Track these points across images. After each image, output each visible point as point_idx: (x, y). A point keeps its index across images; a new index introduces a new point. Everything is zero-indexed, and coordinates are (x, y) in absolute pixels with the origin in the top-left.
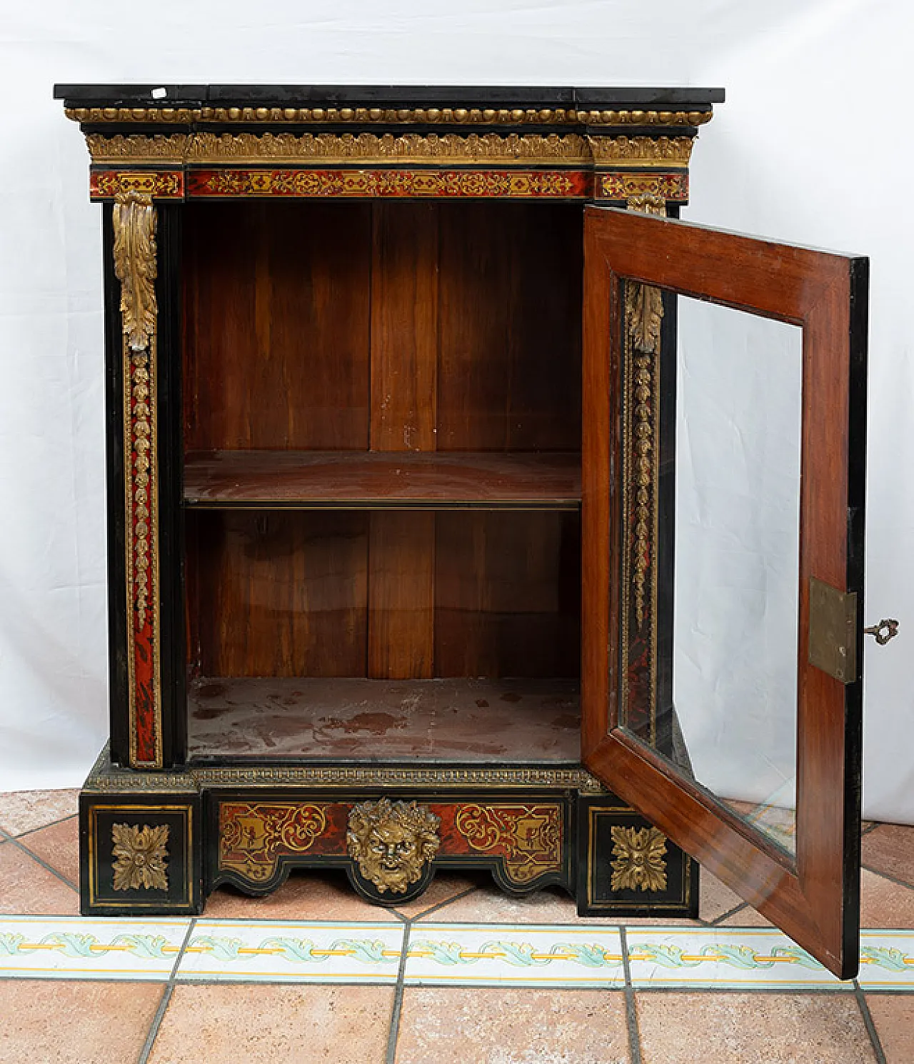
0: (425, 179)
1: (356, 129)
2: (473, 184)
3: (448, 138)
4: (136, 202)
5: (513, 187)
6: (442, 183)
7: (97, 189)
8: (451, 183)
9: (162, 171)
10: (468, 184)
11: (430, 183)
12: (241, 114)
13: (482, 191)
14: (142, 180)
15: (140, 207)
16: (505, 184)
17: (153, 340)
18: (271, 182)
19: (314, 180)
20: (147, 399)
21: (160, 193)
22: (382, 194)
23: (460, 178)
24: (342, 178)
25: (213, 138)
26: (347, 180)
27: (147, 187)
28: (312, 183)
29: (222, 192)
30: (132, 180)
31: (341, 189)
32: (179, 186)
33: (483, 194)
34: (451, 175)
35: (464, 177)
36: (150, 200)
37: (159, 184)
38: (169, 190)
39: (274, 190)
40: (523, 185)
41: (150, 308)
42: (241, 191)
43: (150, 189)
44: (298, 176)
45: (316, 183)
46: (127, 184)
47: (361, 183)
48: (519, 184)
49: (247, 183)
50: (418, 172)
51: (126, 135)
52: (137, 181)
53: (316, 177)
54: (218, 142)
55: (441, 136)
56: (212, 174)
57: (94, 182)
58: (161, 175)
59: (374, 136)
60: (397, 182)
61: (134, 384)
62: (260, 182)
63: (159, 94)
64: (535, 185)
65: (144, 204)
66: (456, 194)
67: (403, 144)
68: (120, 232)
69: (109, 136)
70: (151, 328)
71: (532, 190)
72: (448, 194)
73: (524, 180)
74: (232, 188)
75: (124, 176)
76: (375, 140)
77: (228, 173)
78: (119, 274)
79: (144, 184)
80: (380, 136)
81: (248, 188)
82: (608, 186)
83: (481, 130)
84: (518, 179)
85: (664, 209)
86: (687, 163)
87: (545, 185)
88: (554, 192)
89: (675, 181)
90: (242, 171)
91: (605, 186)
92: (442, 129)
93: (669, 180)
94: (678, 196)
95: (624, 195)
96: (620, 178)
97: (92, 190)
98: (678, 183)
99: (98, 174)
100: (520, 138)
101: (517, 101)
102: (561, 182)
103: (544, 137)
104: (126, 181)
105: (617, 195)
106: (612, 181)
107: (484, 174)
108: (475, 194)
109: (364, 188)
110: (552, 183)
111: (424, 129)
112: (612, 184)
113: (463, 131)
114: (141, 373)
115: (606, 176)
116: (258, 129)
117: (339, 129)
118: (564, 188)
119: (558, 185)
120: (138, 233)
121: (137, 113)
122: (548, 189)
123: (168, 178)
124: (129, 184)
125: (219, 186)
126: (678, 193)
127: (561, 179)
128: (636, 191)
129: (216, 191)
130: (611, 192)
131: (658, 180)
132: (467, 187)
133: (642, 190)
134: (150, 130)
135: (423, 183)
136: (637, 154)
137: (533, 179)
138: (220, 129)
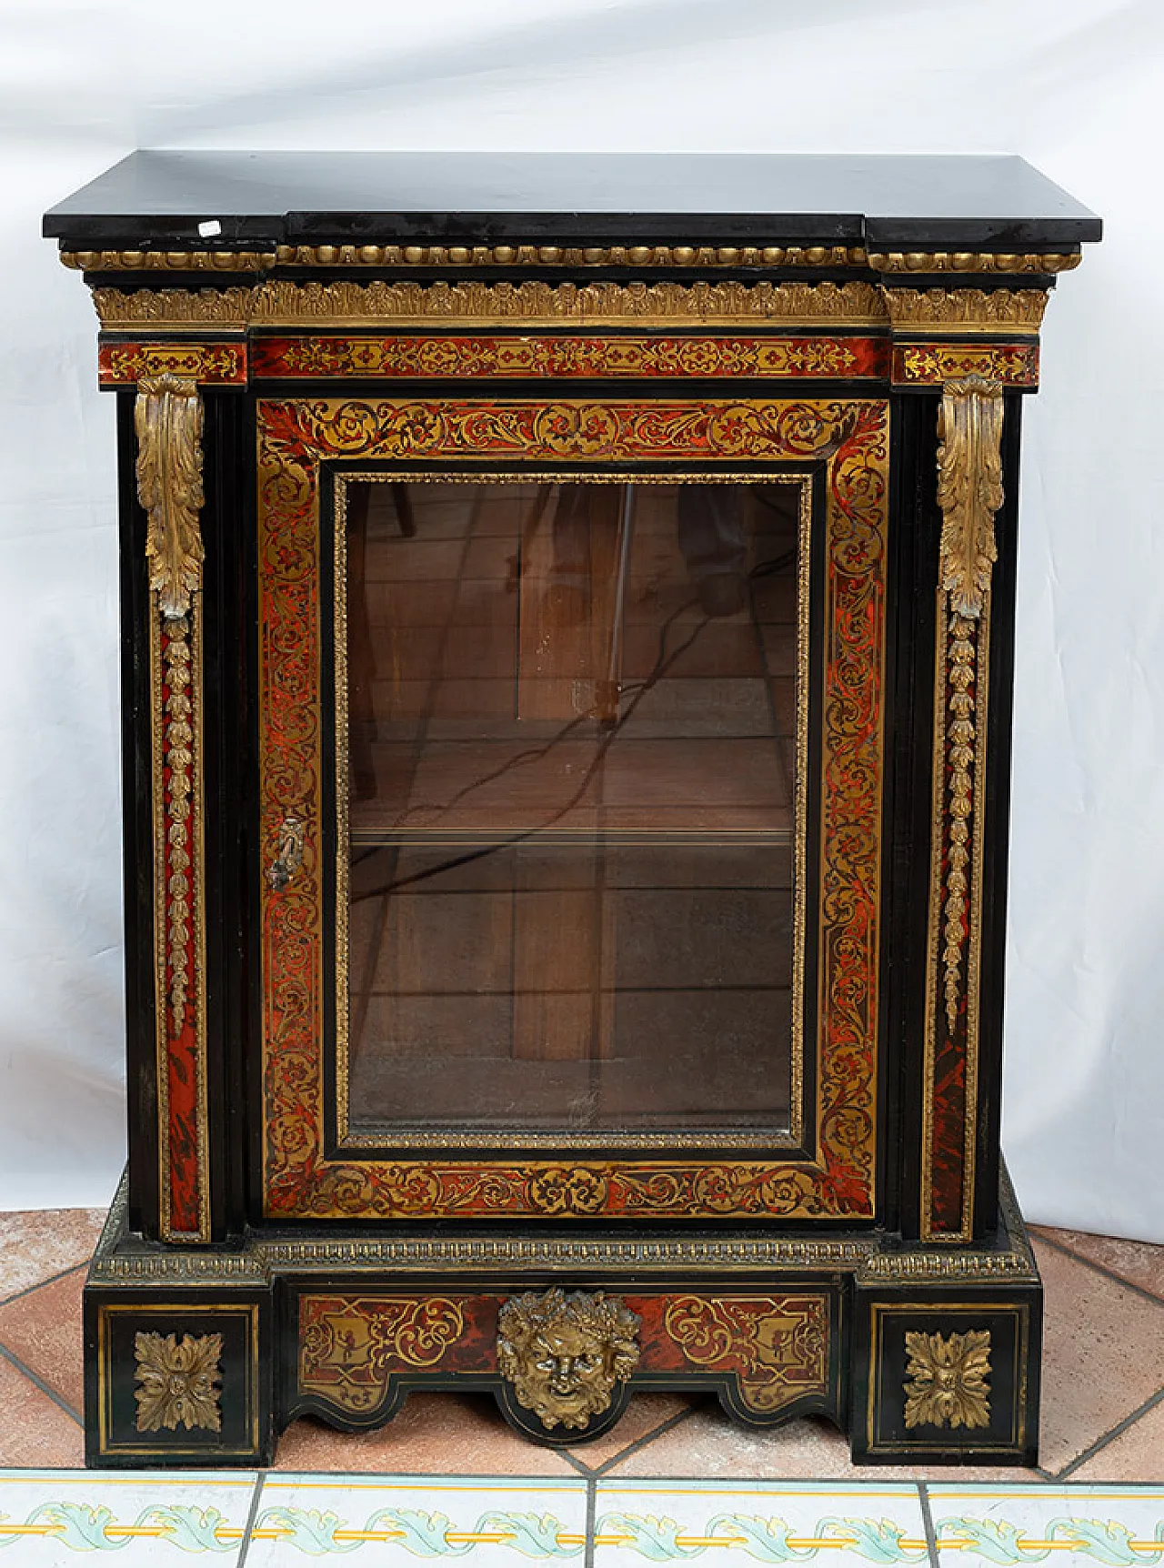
0: (624, 351)
1: (517, 275)
2: (700, 357)
3: (661, 287)
4: (172, 392)
5: (763, 363)
6: (651, 356)
7: (110, 371)
8: (665, 356)
9: (213, 343)
10: (693, 357)
11: (632, 357)
12: (336, 256)
13: (713, 368)
14: (181, 357)
15: (178, 400)
16: (750, 358)
17: (198, 601)
18: (382, 356)
19: (450, 352)
20: (188, 690)
21: (210, 377)
22: (557, 373)
23: (679, 349)
24: (494, 349)
25: (292, 288)
26: (501, 352)
27: (190, 367)
28: (447, 357)
29: (305, 371)
30: (164, 357)
31: (492, 365)
32: (239, 366)
33: (714, 373)
34: (665, 344)
35: (686, 347)
36: (193, 388)
37: (207, 363)
38: (223, 371)
39: (387, 367)
40: (779, 358)
41: (193, 550)
42: (334, 370)
43: (193, 370)
44: (426, 347)
45: (453, 357)
46: (156, 363)
47: (523, 357)
48: (772, 358)
49: (344, 357)
50: (614, 339)
51: (156, 289)
52: (172, 359)
53: (453, 347)
54: (300, 297)
55: (650, 285)
56: (288, 344)
57: (105, 360)
58: (210, 349)
59: (545, 285)
60: (581, 356)
61: (166, 665)
62: (366, 356)
63: (209, 229)
64: (797, 358)
65: (184, 395)
66: (673, 374)
67: (591, 297)
68: (146, 439)
69: (129, 289)
70: (194, 582)
71: (792, 366)
72: (659, 373)
73: (779, 352)
74: (321, 365)
75: (152, 351)
76: (546, 290)
77: (315, 342)
78: (145, 501)
79: (184, 363)
80: (554, 285)
81: (346, 365)
82: (912, 364)
83: (714, 275)
84: (771, 349)
85: (1001, 399)
86: (1037, 329)
87: (813, 359)
88: (827, 370)
89: (1017, 356)
90: (336, 338)
91: (907, 364)
92: (652, 275)
93: (1008, 353)
94: (1020, 379)
95: (937, 378)
96: (931, 351)
97: (102, 372)
98: (1022, 359)
99: (112, 347)
100: (773, 287)
101: (771, 234)
102: (838, 354)
103: (812, 286)
104: (156, 359)
105: (928, 377)
106: (918, 356)
107: (717, 342)
108: (703, 373)
109: (528, 364)
110: (823, 355)
111: (624, 275)
112: (919, 360)
113: (685, 277)
114: (178, 649)
115: (908, 348)
116: (363, 276)
117: (490, 275)
118: (841, 363)
119: (832, 358)
120: (175, 440)
121: (175, 258)
122: (818, 365)
123: (223, 354)
124: (160, 363)
125: (301, 361)
126: (1022, 374)
127: (837, 349)
128: (957, 371)
129: (296, 369)
130: (917, 373)
131: (991, 354)
132: (691, 362)
133: (966, 370)
134: (194, 281)
135: (620, 356)
136: (958, 314)
137: (794, 350)
138: (303, 275)
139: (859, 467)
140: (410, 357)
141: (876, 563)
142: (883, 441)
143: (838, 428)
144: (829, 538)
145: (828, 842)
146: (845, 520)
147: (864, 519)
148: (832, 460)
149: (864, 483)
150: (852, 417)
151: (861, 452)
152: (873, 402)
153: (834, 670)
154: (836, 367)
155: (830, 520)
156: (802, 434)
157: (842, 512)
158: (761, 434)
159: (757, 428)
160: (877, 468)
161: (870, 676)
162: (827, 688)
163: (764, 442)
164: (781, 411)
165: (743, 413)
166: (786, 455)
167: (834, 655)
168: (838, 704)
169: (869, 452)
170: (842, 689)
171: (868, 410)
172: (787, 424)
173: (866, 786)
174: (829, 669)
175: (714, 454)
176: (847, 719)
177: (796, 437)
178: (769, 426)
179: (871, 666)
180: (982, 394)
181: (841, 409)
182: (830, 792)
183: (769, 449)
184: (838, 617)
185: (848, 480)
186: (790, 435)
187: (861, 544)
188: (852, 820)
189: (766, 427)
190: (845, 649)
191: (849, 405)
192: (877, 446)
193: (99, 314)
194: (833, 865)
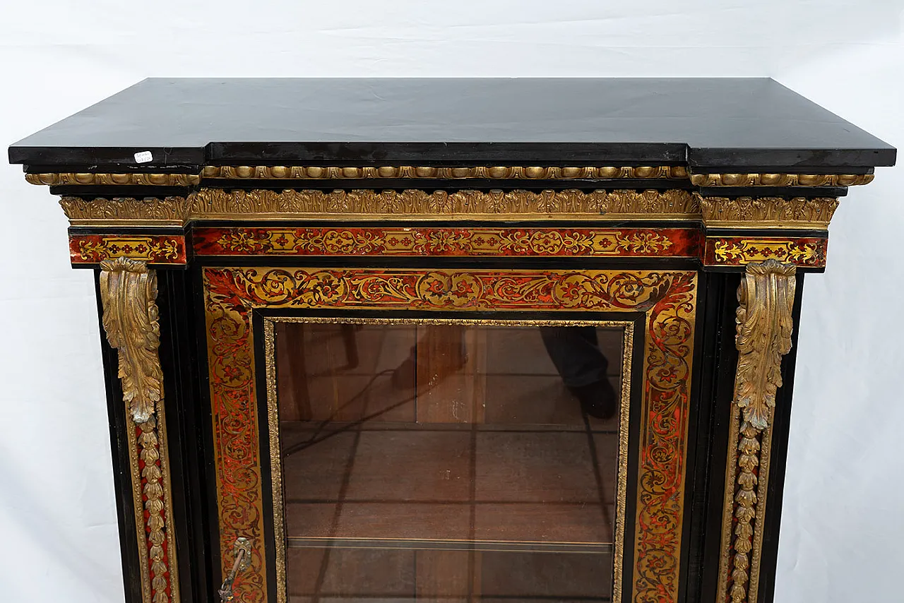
0: (486, 238)
1: (399, 185)
2: (546, 242)
3: (515, 194)
4: (127, 270)
5: (597, 246)
6: (508, 242)
7: (79, 254)
8: (519, 241)
9: (158, 235)
10: (541, 242)
11: (492, 242)
12: (253, 173)
13: (557, 250)
14: (134, 245)
15: (132, 275)
16: (587, 243)
17: (161, 407)
18: (295, 241)
19: (348, 239)
20: (158, 463)
21: (157, 259)
22: (432, 253)
23: (530, 236)
24: (382, 237)
25: (222, 194)
26: (388, 239)
27: (141, 252)
28: (345, 242)
29: (235, 251)
30: (121, 245)
31: (381, 248)
32: (180, 251)
33: (558, 253)
34: (519, 233)
35: (536, 235)
36: (144, 268)
37: (155, 249)
38: (167, 255)
39: (299, 249)
40: (610, 243)
41: (154, 374)
42: (257, 250)
43: (144, 254)
44: (329, 234)
45: (351, 242)
46: (115, 249)
47: (406, 242)
48: (605, 243)
49: (265, 242)
50: (478, 230)
51: (110, 198)
52: (127, 246)
53: (350, 235)
54: (228, 200)
55: (507, 191)
56: (222, 232)
57: (74, 246)
58: (157, 240)
59: (423, 193)
60: (451, 241)
61: (140, 447)
62: (282, 241)
63: (143, 158)
64: (625, 243)
65: (138, 272)
66: (525, 254)
67: (459, 200)
68: (108, 304)
69: (88, 198)
70: (156, 394)
71: (621, 249)
72: (515, 253)
73: (611, 239)
74: (247, 246)
75: (110, 241)
76: (424, 196)
77: (242, 231)
78: (114, 345)
79: (137, 249)
80: (429, 192)
81: (267, 247)
82: (721, 251)
83: (559, 185)
84: (603, 237)
85: (794, 277)
86: (826, 226)
87: (637, 243)
88: (649, 252)
89: (809, 246)
90: (260, 228)
91: (717, 251)
92: (507, 185)
93: (801, 245)
94: (811, 262)
95: (742, 262)
96: (738, 242)
97: (73, 256)
98: (813, 248)
99: (79, 238)
100: (607, 193)
101: (607, 158)
102: (658, 240)
103: (639, 191)
104: (114, 246)
105: (734, 261)
106: (726, 246)
107: (560, 231)
108: (549, 254)
109: (410, 246)
110: (646, 241)
111: (486, 185)
112: (727, 249)
113: (537, 186)
114: (149, 437)
115: (718, 239)
116: (277, 185)
117: (379, 186)
118: (661, 247)
119: (653, 244)
120: (130, 304)
121: (118, 178)
122: (642, 248)
123: (166, 243)
124: (118, 249)
125: (231, 244)
126: (812, 259)
127: (658, 237)
128: (759, 257)
129: (228, 250)
130: (725, 258)
131: (787, 244)
132: (539, 246)
133: (766, 256)
134: (138, 193)
135: (483, 242)
136: (761, 215)
137: (622, 238)
138: (230, 186)
139: (671, 317)
140: (317, 242)
141: (683, 382)
142: (691, 299)
143: (655, 289)
144: (646, 365)
145: (640, 559)
146: (659, 354)
147: (674, 352)
148: (650, 312)
149: (674, 328)
150: (667, 282)
151: (673, 307)
152: (684, 272)
153: (647, 452)
154: (656, 249)
155: (647, 353)
156: (627, 294)
157: (656, 347)
158: (595, 294)
159: (591, 290)
160: (686, 318)
161: (676, 456)
162: (641, 463)
163: (596, 300)
164: (610, 278)
165: (581, 279)
166: (613, 309)
167: (647, 442)
168: (650, 474)
169: (680, 307)
170: (653, 464)
171: (680, 278)
172: (614, 287)
173: (670, 526)
174: (644, 451)
175: (556, 307)
176: (657, 483)
177: (622, 296)
178: (601, 288)
179: (676, 449)
180: (778, 273)
181: (658, 277)
182: (642, 529)
183: (600, 304)
184: (652, 418)
185: (662, 325)
186: (618, 294)
187: (672, 369)
188: (658, 546)
189: (599, 290)
190: (656, 438)
191: (665, 274)
192: (686, 303)
193: (67, 214)
194: (643, 575)
